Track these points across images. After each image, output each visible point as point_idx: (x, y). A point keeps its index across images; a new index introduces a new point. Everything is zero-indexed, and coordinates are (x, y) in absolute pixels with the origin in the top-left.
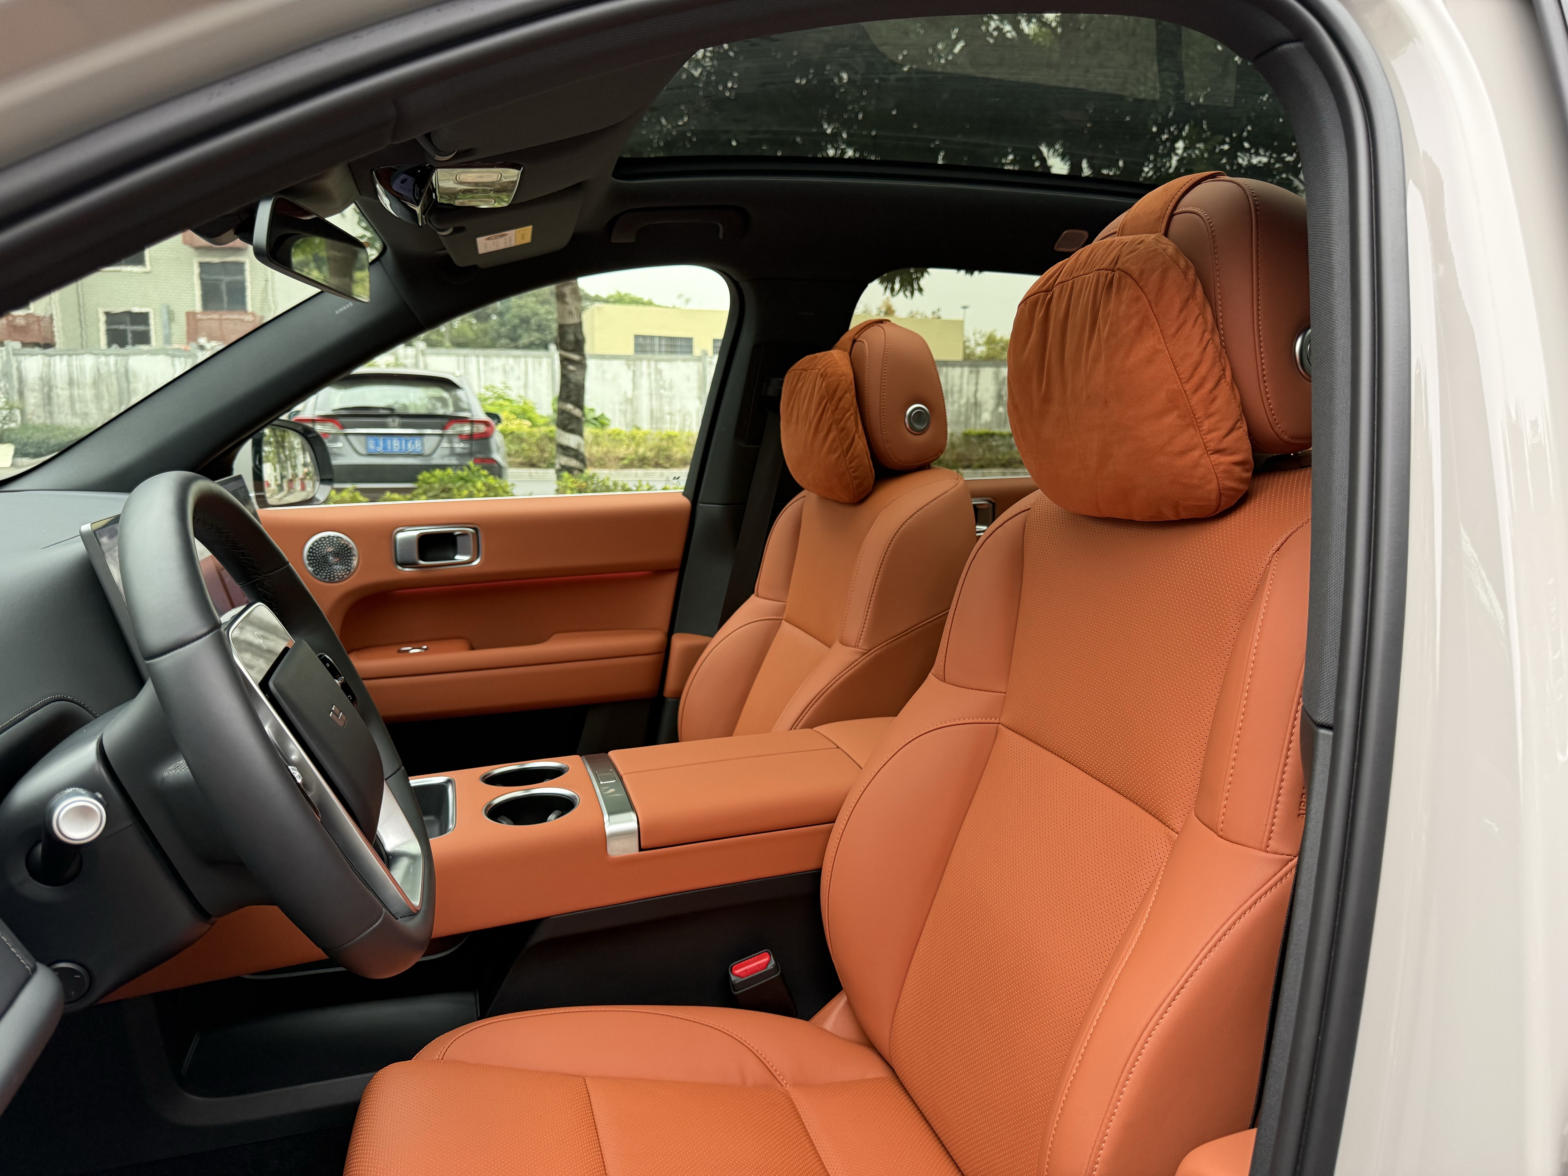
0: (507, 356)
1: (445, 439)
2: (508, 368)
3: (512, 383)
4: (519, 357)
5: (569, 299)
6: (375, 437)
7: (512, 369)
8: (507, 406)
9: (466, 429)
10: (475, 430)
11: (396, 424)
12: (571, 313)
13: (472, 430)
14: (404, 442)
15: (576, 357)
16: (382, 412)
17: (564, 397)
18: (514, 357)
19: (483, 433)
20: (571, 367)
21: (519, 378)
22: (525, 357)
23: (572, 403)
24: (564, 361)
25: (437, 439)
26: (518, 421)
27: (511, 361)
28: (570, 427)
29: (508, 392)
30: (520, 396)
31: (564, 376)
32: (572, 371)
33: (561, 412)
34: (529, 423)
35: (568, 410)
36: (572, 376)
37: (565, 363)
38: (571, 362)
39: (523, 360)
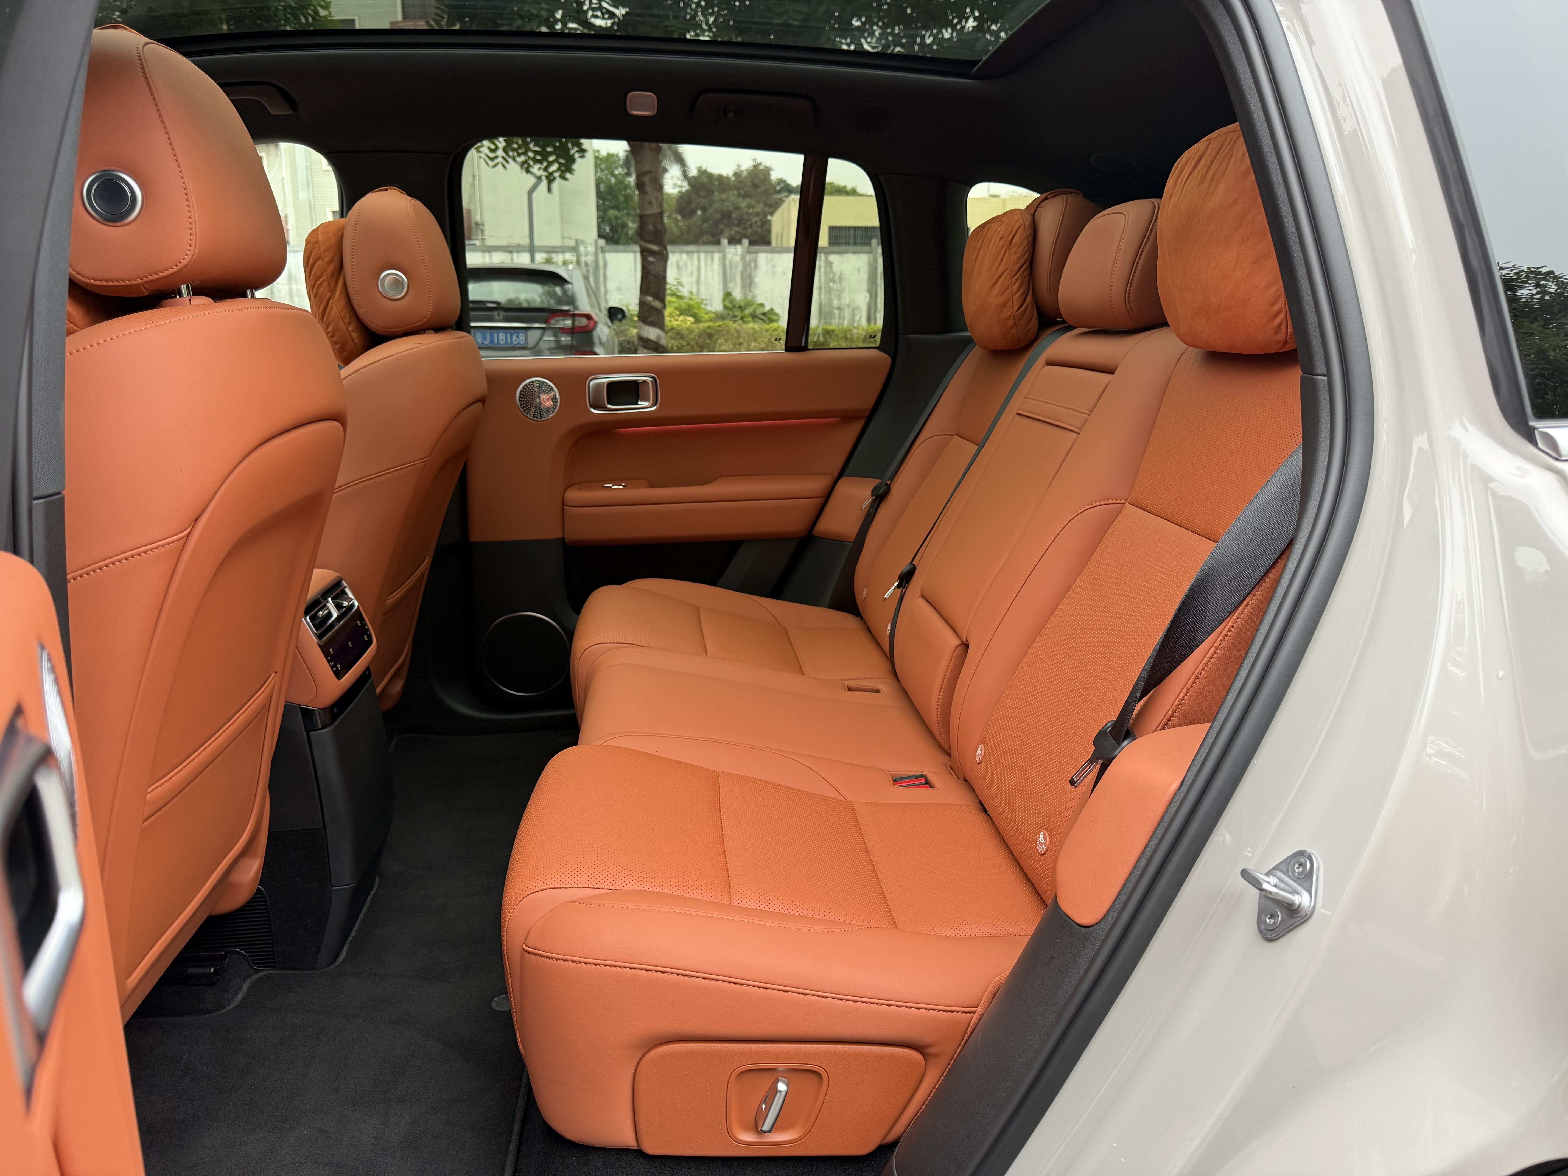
0: (681, 252)
1: (548, 332)
2: (681, 264)
3: (684, 280)
4: (693, 252)
5: (648, 189)
6: (483, 331)
7: (686, 265)
8: (674, 302)
9: (568, 322)
10: (577, 324)
11: (501, 318)
12: (650, 203)
13: (573, 323)
14: (509, 335)
15: (655, 248)
16: (489, 305)
17: (644, 288)
18: (688, 253)
19: (584, 327)
20: (651, 259)
21: (691, 274)
22: (698, 252)
23: (651, 295)
24: (645, 252)
25: (539, 332)
26: (682, 318)
27: (684, 256)
28: (650, 319)
29: (681, 288)
30: (691, 293)
31: (644, 268)
32: (652, 262)
33: (642, 304)
34: (692, 319)
35: (648, 302)
36: (651, 267)
37: (645, 254)
38: (652, 253)
39: (695, 255)
